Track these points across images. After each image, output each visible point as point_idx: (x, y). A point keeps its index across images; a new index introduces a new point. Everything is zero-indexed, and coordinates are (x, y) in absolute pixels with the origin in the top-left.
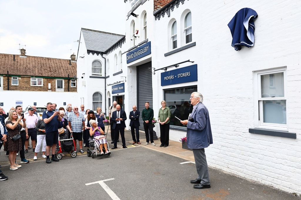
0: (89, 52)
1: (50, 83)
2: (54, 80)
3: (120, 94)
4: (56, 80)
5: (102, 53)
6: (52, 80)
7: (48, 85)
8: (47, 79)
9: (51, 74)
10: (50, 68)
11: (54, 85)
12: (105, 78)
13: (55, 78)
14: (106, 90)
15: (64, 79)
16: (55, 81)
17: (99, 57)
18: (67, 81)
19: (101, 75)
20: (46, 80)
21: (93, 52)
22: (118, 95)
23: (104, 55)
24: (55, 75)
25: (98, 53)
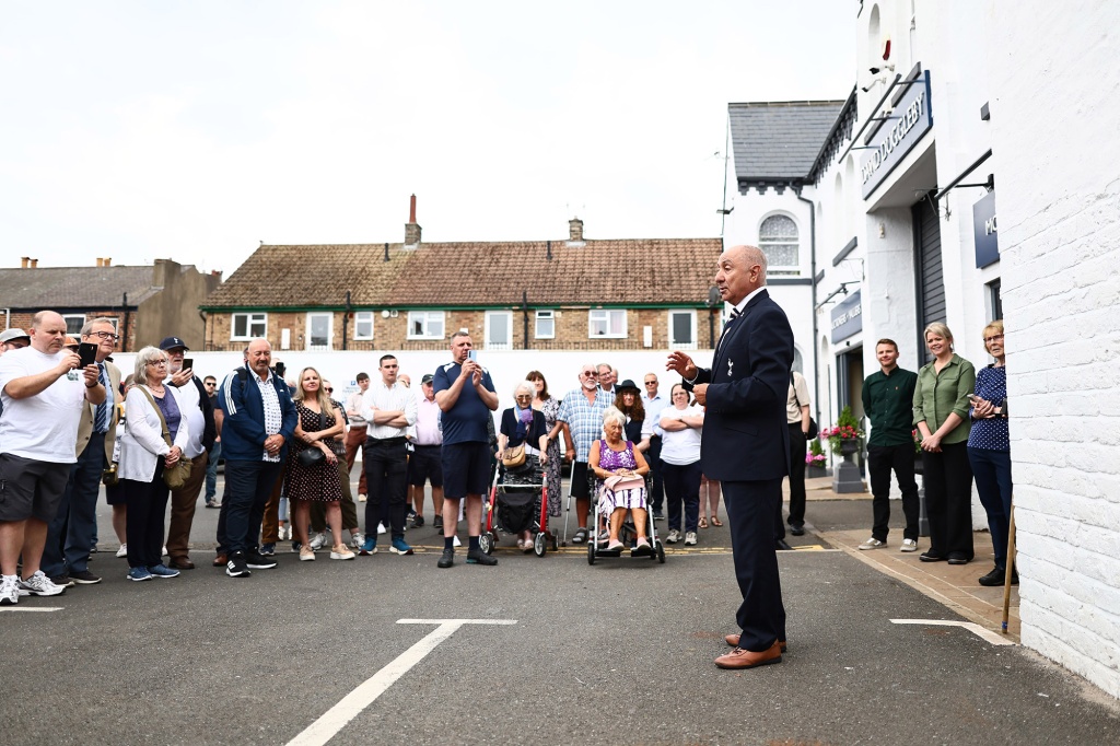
0: (745, 183)
1: (648, 324)
2: (663, 313)
3: (854, 341)
4: (670, 315)
5: (798, 184)
6: (654, 314)
7: (642, 334)
8: (640, 310)
9: (654, 294)
10: (653, 271)
11: (661, 333)
12: (813, 282)
13: (664, 306)
14: (816, 331)
15: (698, 309)
16: (666, 318)
17: (786, 201)
18: (707, 314)
19: (799, 273)
20: (636, 314)
21: (762, 183)
22: (848, 344)
23: (807, 191)
24: (668, 296)
25: (780, 184)
